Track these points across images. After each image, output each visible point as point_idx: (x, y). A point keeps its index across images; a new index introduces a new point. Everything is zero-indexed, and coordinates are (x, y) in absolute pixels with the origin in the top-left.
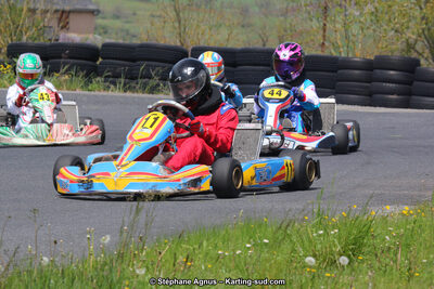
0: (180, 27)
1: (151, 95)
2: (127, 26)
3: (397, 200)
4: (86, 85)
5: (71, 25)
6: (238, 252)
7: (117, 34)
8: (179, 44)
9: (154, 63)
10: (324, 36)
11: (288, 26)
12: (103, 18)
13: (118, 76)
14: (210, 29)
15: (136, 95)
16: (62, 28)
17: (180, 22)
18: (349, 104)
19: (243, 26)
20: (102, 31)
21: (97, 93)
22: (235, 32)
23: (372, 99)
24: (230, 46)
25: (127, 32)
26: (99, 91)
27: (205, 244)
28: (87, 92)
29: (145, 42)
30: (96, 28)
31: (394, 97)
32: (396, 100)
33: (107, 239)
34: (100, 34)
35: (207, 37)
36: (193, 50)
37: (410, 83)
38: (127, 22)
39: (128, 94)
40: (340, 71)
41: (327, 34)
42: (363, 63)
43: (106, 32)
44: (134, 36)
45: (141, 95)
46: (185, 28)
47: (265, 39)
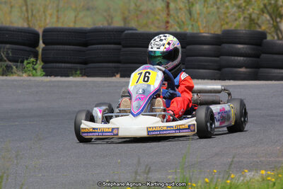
0: (27, 11)
1: (4, 78)
3: (255, 167)
10: (168, 15)
11: (132, 6)
17: (27, 5)
18: (198, 79)
19: (88, 9)
23: (221, 73)
31: (243, 70)
32: (244, 73)
37: (258, 56)
40: (188, 47)
41: (171, 12)
42: (211, 38)
46: (32, 11)
47: (110, 21)
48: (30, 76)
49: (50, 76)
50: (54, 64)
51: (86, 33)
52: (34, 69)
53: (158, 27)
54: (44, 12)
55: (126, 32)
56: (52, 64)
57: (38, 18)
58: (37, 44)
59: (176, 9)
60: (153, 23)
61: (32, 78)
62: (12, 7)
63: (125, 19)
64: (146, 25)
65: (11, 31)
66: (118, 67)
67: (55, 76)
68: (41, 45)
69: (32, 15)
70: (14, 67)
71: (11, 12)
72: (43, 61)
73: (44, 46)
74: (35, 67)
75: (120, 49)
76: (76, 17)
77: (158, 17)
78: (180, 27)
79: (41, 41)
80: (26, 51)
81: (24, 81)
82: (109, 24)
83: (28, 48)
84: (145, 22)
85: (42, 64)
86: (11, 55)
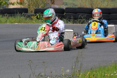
2: (74, 2)
5: (55, 2)
6: (112, 75)
7: (70, 5)
8: (91, 7)
9: (83, 14)
13: (71, 19)
14: (101, 2)
15: (77, 24)
16: (52, 3)
20: (65, 4)
22: (109, 3)
24: (108, 7)
25: (74, 5)
27: (101, 72)
29: (80, 7)
30: (63, 3)
33: (68, 71)
34: (65, 5)
35: (100, 5)
38: (74, 1)
39: (75, 24)
43: (67, 4)
44: (76, 5)
45: (79, 24)
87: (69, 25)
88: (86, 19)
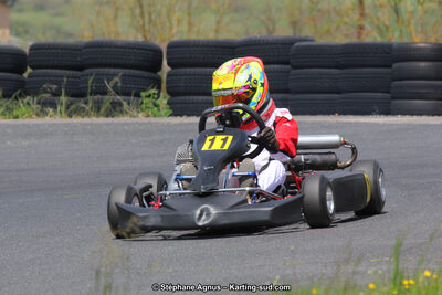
0: (142, 14)
1: (110, 120)
4: (9, 110)
8: (140, 38)
9: (112, 70)
10: (362, 15)
12: (20, 11)
13: (57, 94)
15: (86, 120)
17: (141, 6)
18: (412, 114)
19: (236, 10)
21: (26, 121)
22: (226, 19)
25: (58, 30)
26: (31, 117)
28: (12, 121)
34: (17, 35)
36: (169, 47)
38: (58, 15)
39: (76, 120)
40: (395, 65)
41: (367, 11)
42: (432, 50)
43: (26, 32)
44: (70, 35)
45: (95, 120)
46: (150, 15)
47: (271, 27)
48: (148, 116)
49: (181, 115)
50: (187, 98)
51: (234, 48)
52: (155, 105)
53: (346, 36)
54: (169, 16)
55: (297, 44)
56: (183, 98)
57: (159, 27)
58: (158, 67)
59: (375, 6)
60: (338, 28)
61: (152, 120)
62: (117, 9)
63: (294, 24)
64: (328, 32)
65: (117, 47)
66: (287, 100)
67: (189, 115)
68: (166, 68)
69: (150, 21)
70: (125, 103)
71: (116, 17)
72: (169, 92)
73: (169, 69)
74: (158, 102)
75: (288, 72)
76: (218, 22)
77: (346, 20)
78: (381, 34)
79: (165, 62)
80: (142, 77)
81: (141, 124)
82: (270, 32)
83: (146, 74)
84: (326, 27)
85: (168, 97)
86: (119, 84)
87: (50, 125)
88: (129, 94)
